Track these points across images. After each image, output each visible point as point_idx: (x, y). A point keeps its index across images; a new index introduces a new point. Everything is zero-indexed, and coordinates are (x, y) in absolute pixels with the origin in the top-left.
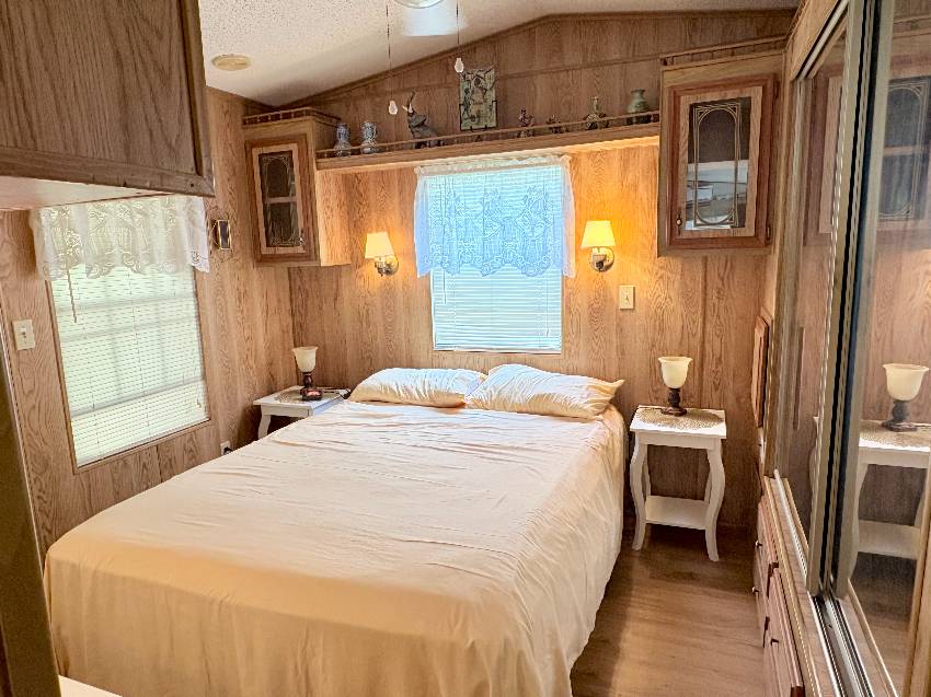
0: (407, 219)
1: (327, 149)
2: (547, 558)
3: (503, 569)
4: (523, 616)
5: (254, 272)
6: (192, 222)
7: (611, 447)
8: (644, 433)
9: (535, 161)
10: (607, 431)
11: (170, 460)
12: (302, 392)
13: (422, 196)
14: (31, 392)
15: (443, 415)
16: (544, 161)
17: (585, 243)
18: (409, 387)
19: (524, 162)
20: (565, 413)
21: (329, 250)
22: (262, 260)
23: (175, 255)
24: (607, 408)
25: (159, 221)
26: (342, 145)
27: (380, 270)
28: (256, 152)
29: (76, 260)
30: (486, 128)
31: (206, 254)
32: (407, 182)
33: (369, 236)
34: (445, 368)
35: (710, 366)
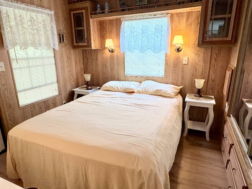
0: (118, 35)
1: (94, 12)
2: (163, 141)
3: (150, 145)
4: (157, 161)
5: (72, 51)
6: (53, 34)
7: (179, 106)
8: (189, 102)
9: (159, 16)
10: (178, 101)
11: (48, 106)
12: (86, 87)
13: (123, 27)
14: (5, 84)
15: (129, 95)
16: (162, 16)
17: (174, 43)
18: (118, 87)
19: (155, 16)
20: (165, 95)
21: (95, 44)
22: (74, 47)
23: (48, 44)
24: (178, 94)
25: (42, 33)
26: (99, 10)
27: (109, 51)
28: (72, 13)
29: (17, 44)
30: (144, 5)
31: (58, 45)
32: (118, 23)
33: (106, 40)
34: (129, 81)
35: (210, 82)
